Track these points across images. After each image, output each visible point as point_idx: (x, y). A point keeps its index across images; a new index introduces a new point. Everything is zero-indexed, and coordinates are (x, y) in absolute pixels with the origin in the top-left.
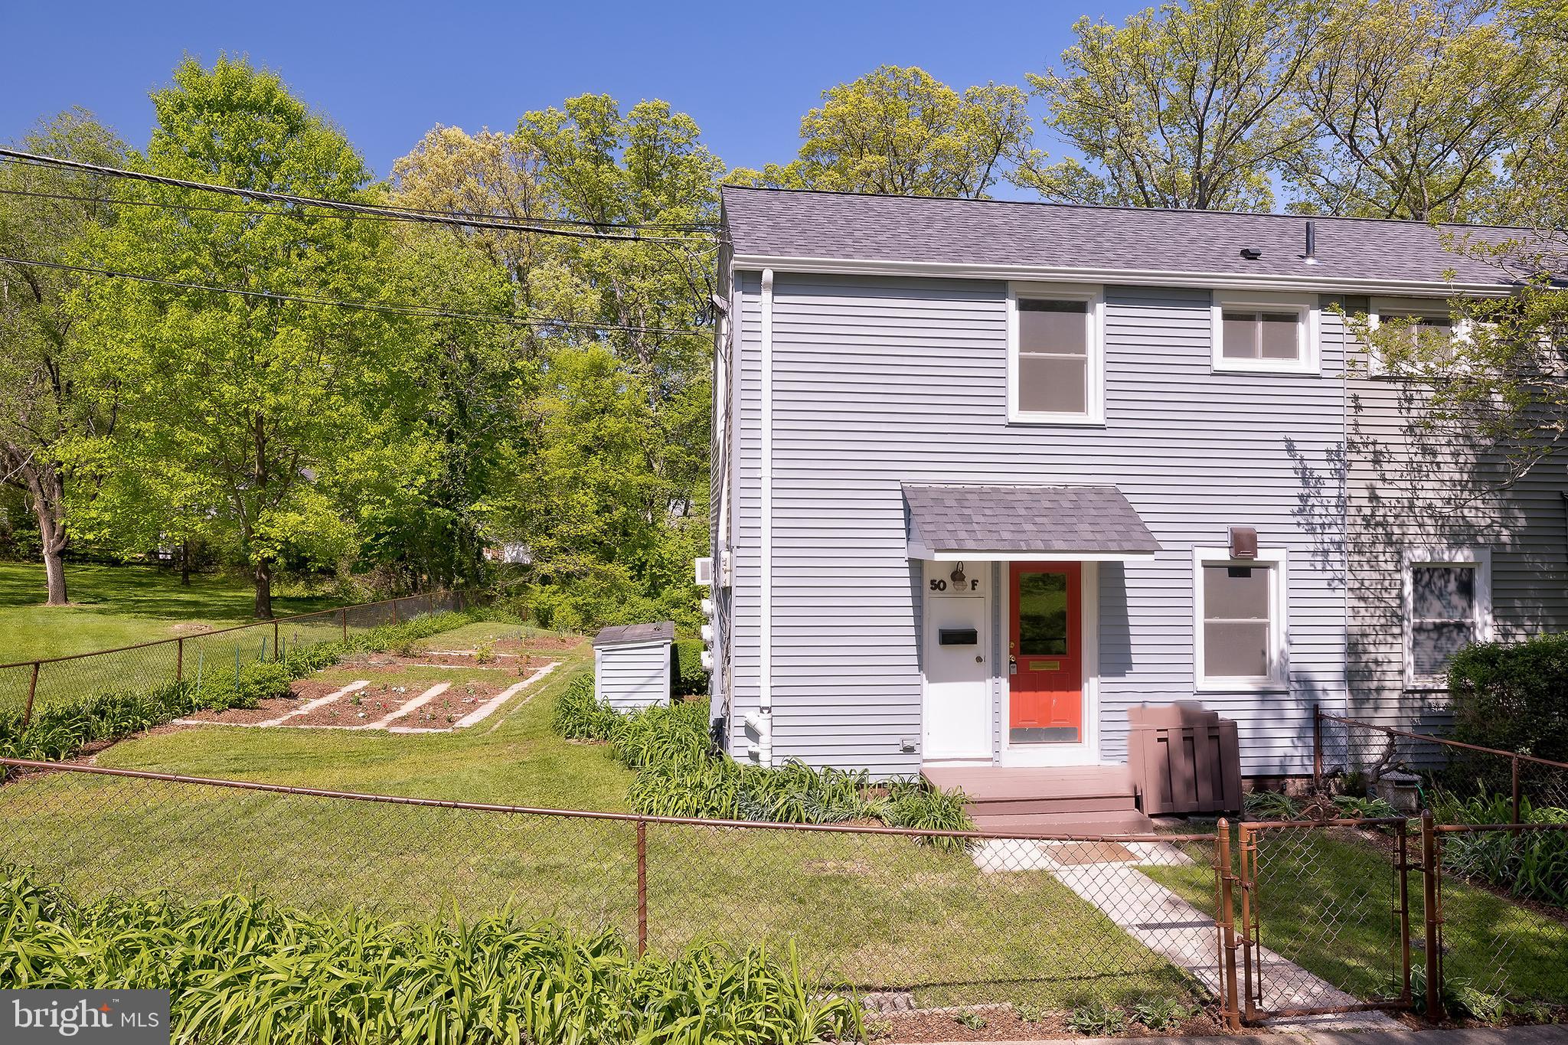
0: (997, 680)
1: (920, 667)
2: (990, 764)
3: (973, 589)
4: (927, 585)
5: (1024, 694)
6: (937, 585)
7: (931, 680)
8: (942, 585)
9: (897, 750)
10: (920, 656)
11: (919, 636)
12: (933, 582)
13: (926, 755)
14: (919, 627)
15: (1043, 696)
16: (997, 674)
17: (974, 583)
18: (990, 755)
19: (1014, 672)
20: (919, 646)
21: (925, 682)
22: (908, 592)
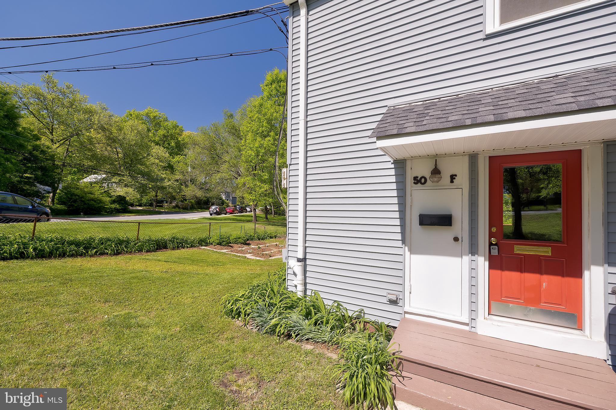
0: (473, 258)
1: (403, 241)
2: (466, 328)
3: (452, 182)
4: (409, 180)
5: (507, 274)
6: (417, 181)
7: (412, 252)
8: (423, 180)
9: (385, 300)
10: (403, 233)
11: (402, 219)
12: (415, 178)
13: (407, 308)
14: (402, 211)
15: (531, 278)
16: (473, 251)
17: (453, 178)
18: (467, 321)
19: (495, 252)
20: (403, 226)
21: (408, 253)
22: (394, 186)
